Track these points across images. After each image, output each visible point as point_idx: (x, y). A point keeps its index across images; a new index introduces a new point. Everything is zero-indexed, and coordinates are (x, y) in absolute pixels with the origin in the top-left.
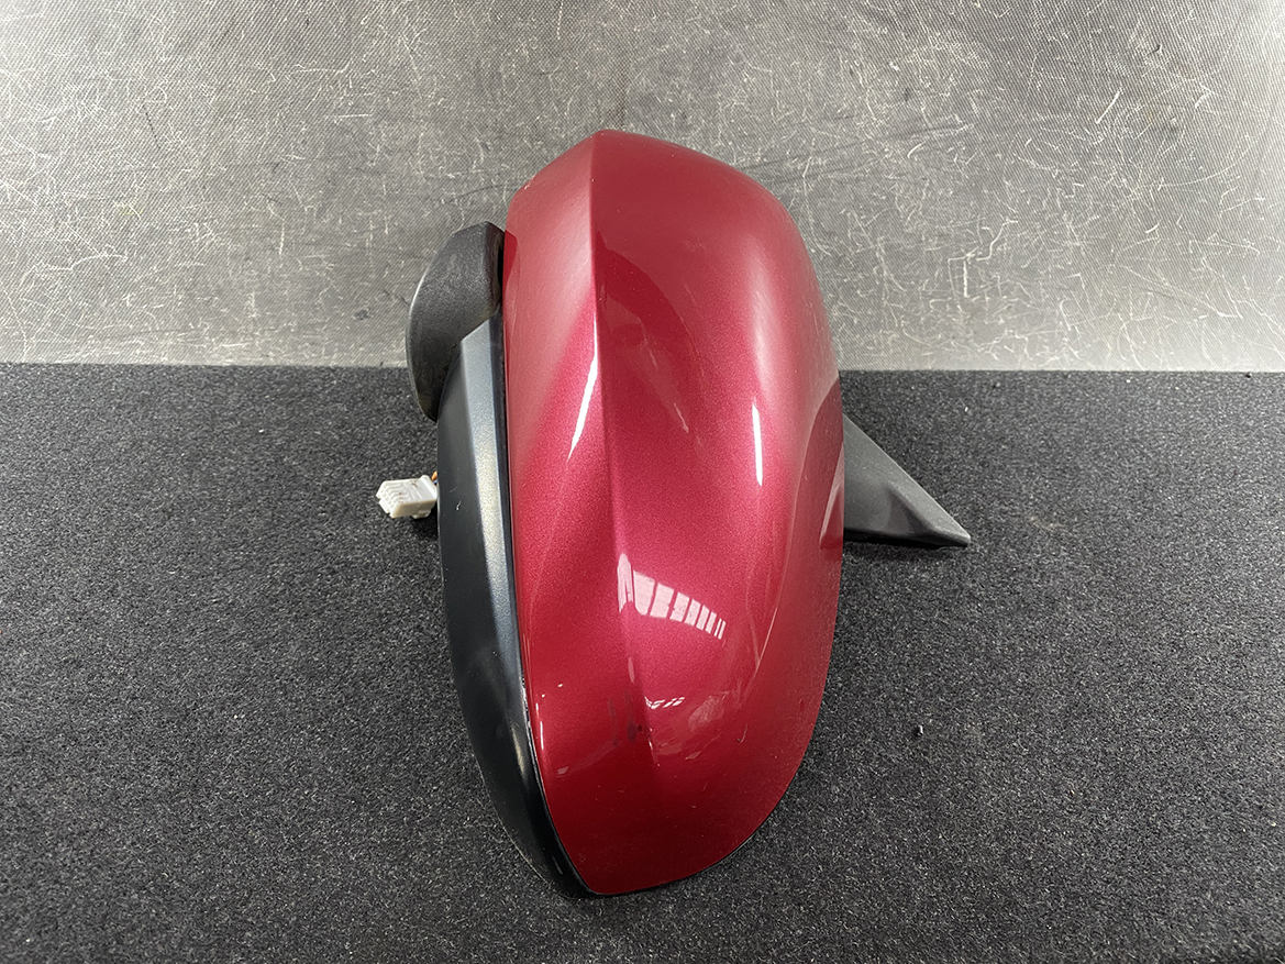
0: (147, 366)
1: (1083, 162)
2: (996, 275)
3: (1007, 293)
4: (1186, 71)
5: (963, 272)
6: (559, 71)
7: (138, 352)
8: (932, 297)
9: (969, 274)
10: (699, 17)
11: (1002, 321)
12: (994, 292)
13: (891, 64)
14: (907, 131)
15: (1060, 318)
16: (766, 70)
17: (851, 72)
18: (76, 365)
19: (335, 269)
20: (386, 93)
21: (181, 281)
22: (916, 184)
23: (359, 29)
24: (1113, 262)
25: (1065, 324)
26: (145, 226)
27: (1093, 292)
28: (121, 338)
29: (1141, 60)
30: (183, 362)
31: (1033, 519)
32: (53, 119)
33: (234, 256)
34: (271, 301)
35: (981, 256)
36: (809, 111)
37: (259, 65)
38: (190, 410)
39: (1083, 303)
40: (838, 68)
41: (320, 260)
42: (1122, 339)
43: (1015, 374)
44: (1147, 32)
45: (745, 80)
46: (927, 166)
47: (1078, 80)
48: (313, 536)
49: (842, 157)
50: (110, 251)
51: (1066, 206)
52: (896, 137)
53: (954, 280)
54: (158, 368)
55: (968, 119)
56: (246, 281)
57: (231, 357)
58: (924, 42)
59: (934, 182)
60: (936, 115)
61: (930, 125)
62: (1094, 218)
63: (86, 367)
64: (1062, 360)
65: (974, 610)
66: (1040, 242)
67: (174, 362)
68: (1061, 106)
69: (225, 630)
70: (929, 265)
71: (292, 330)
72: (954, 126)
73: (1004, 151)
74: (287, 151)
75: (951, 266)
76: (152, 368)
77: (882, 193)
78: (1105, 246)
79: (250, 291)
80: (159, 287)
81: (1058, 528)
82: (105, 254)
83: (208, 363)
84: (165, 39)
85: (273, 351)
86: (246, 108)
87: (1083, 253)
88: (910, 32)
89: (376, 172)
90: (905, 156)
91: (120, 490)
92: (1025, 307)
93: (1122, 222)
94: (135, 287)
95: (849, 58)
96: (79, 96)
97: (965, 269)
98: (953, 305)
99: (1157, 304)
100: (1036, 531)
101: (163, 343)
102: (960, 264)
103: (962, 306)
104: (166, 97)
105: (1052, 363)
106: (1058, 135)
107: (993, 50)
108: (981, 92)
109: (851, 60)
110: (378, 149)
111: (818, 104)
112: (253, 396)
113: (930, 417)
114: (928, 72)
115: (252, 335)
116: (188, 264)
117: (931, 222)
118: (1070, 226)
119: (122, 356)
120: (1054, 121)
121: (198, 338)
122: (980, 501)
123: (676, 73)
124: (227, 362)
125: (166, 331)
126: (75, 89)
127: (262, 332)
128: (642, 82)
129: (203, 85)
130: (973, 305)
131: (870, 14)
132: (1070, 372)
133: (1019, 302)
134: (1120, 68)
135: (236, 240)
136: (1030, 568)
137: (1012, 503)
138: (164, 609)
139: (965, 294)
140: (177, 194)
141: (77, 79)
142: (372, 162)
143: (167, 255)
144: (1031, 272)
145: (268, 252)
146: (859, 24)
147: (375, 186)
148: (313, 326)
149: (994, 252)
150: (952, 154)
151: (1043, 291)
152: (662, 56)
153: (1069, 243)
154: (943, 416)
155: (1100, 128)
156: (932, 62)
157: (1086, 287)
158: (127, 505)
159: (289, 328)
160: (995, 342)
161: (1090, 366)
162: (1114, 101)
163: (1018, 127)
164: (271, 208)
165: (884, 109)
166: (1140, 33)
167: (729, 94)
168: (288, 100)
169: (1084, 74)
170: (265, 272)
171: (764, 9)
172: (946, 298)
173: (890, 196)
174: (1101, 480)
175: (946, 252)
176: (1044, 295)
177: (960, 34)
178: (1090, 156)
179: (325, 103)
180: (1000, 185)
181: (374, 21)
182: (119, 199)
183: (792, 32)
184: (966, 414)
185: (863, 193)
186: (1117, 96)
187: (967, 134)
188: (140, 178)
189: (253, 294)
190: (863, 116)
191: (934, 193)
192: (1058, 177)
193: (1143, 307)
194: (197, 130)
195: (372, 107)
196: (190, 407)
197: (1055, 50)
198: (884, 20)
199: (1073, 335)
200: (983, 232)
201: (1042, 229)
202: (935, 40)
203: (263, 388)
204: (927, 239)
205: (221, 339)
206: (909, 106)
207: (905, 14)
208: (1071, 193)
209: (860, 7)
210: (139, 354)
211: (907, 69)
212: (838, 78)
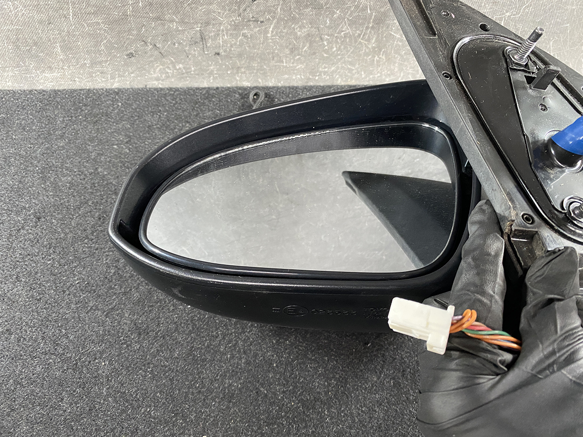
19: (110, 29)
21: (8, 38)
33: (41, 22)
34: (71, 49)
35: (514, 15)
41: (98, 24)
56: (52, 37)
71: (88, 65)
79: (56, 43)
85: (78, 78)
115: (63, 69)
116: (11, 27)
121: (28, 71)
127: (69, 67)
135: (39, 12)
145: (63, 19)
148: (100, 62)
149: (523, 12)
153: (569, 7)
159: (85, 64)
170: (64, 31)
189: (57, 45)
204: (485, 5)
205: (43, 71)
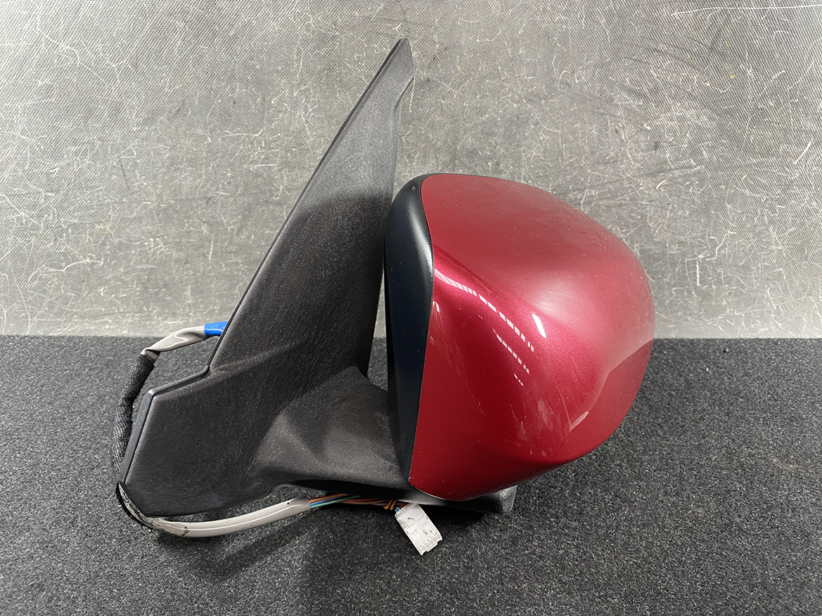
0: (112, 338)
1: (784, 191)
2: (720, 270)
3: (729, 283)
5: (696, 268)
6: (410, 134)
7: (107, 327)
8: (674, 286)
9: (701, 270)
10: (510, 95)
11: (725, 303)
12: (719, 283)
13: (645, 125)
14: (657, 171)
15: (768, 300)
16: (556, 131)
17: (617, 131)
18: (63, 337)
19: (248, 270)
20: (287, 149)
21: (139, 278)
22: (662, 207)
23: (271, 106)
24: (806, 260)
25: (771, 304)
26: (116, 241)
27: (792, 282)
28: (96, 317)
30: (138, 335)
31: (775, 460)
32: (57, 169)
33: (177, 261)
34: (202, 292)
35: (709, 257)
36: (586, 158)
37: (200, 131)
39: (785, 290)
40: (607, 129)
41: (237, 264)
42: (814, 315)
43: (737, 341)
45: (541, 138)
46: (671, 195)
47: (780, 135)
49: (609, 190)
50: (91, 258)
51: (772, 222)
52: (648, 175)
53: (690, 274)
54: (120, 339)
55: (700, 163)
56: (185, 278)
58: (669, 111)
59: (675, 206)
60: (677, 159)
61: (673, 167)
62: (792, 229)
63: (70, 339)
64: (770, 330)
65: (745, 543)
66: (752, 247)
67: (132, 334)
68: (768, 152)
69: (157, 557)
70: (672, 264)
71: (216, 312)
72: (690, 167)
73: (726, 184)
74: (217, 189)
75: (688, 264)
76: (115, 339)
77: (638, 214)
78: (800, 249)
79: (187, 285)
80: (124, 282)
81: (797, 468)
82: (88, 260)
84: (137, 115)
86: (189, 161)
87: (784, 254)
88: (659, 103)
89: (279, 204)
90: (655, 188)
91: (86, 436)
92: (742, 292)
93: (813, 232)
94: (107, 283)
95: (615, 121)
96: (76, 153)
97: (697, 266)
98: (689, 292)
100: (780, 471)
101: (124, 321)
102: (694, 262)
103: (696, 292)
104: (135, 153)
105: (764, 331)
106: (766, 172)
107: (718, 115)
108: (710, 143)
109: (617, 122)
110: (281, 188)
111: (593, 153)
112: (186, 361)
113: (681, 376)
114: (672, 130)
115: (188, 315)
116: (144, 266)
117: (673, 234)
118: (774, 235)
119: (96, 330)
120: (763, 163)
121: (149, 317)
122: (732, 446)
123: (493, 134)
125: (127, 312)
126: (73, 149)
127: (195, 313)
128: (469, 141)
129: (161, 146)
130: (703, 291)
131: (630, 91)
132: (779, 339)
133: (737, 289)
134: (810, 125)
135: (178, 250)
136: (782, 504)
137: (756, 447)
138: (111, 538)
139: (698, 284)
140: (140, 219)
141: (75, 143)
142: (277, 196)
143: (130, 261)
144: (746, 268)
145: (201, 258)
146: (624, 99)
147: (278, 213)
149: (718, 254)
150: (688, 187)
151: (755, 281)
152: (483, 122)
154: (691, 375)
155: (796, 167)
156: (674, 124)
157: (787, 278)
158: (90, 448)
159: (214, 310)
160: (720, 317)
161: (790, 335)
162: (807, 149)
163: (736, 167)
164: (204, 228)
165: (640, 156)
167: (530, 148)
168: (220, 155)
169: (785, 130)
170: (199, 271)
171: (555, 89)
172: (684, 286)
173: (644, 216)
175: (684, 255)
176: (756, 284)
177: (696, 104)
178: (789, 187)
179: (244, 157)
180: (724, 208)
181: (281, 101)
182: (99, 223)
183: (575, 104)
184: (707, 373)
185: (625, 214)
186: (809, 145)
187: (699, 172)
188: (114, 209)
189: (189, 287)
190: (625, 161)
191: (675, 214)
192: (765, 201)
194: (155, 176)
195: (278, 159)
197: (764, 114)
198: (640, 95)
199: (778, 312)
200: (710, 240)
201: (754, 238)
202: (677, 109)
203: (194, 355)
204: (670, 246)
205: (165, 319)
206: (658, 154)
207: (655, 91)
208: (775, 212)
209: (623, 87)
210: (108, 329)
211: (656, 128)
212: (607, 135)
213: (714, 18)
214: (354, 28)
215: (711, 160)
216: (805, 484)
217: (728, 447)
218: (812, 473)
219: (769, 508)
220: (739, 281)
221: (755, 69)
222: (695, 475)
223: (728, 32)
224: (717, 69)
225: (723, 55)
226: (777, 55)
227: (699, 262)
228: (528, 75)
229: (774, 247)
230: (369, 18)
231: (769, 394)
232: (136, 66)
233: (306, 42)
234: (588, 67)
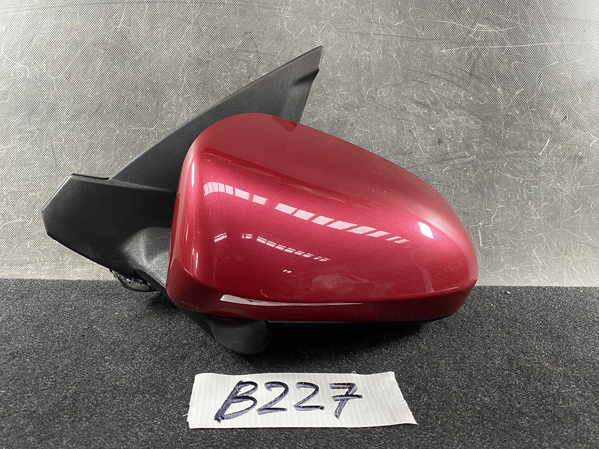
0: (31, 280)
1: (535, 175)
2: (496, 235)
3: (504, 245)
4: (582, 128)
5: (478, 233)
7: (29, 272)
9: (482, 234)
10: (332, 105)
11: (503, 259)
12: (496, 244)
13: (430, 127)
14: (443, 159)
15: (535, 258)
16: (366, 130)
17: (410, 131)
22: (448, 186)
23: (163, 109)
24: (559, 227)
25: (538, 261)
26: (44, 205)
27: (551, 244)
28: (21, 265)
29: (558, 124)
30: (52, 278)
31: (547, 365)
32: (5, 151)
36: (389, 150)
37: (111, 125)
38: (48, 301)
39: (547, 250)
40: (403, 129)
42: (571, 270)
44: (559, 109)
45: (356, 135)
46: (454, 177)
47: (527, 134)
48: (98, 370)
50: (23, 218)
51: (530, 198)
52: (435, 162)
53: (474, 237)
54: (37, 280)
55: (473, 154)
57: (80, 276)
58: (446, 116)
59: (458, 185)
60: (456, 151)
61: (453, 157)
62: (545, 204)
64: (540, 281)
66: (518, 217)
67: (48, 278)
68: (520, 147)
72: (466, 157)
73: (493, 169)
75: (472, 230)
76: (34, 280)
78: (554, 219)
81: (565, 370)
82: (21, 220)
83: (66, 279)
84: (66, 114)
86: (102, 147)
87: (543, 223)
88: (439, 111)
90: (441, 172)
92: (515, 251)
93: (561, 206)
94: (33, 237)
95: (408, 124)
96: (20, 140)
97: (479, 231)
99: (588, 251)
100: (551, 372)
101: (43, 268)
102: (476, 228)
103: (480, 252)
104: (63, 140)
105: (535, 283)
106: (520, 161)
107: (481, 120)
108: (478, 140)
109: (410, 125)
111: (394, 146)
113: (472, 308)
114: (449, 130)
115: (92, 264)
117: (458, 206)
118: (533, 208)
119: (20, 275)
120: (517, 154)
121: (63, 266)
122: (512, 354)
124: (76, 278)
126: (18, 136)
129: (83, 135)
130: (486, 251)
131: (418, 103)
132: (546, 287)
133: (510, 250)
134: (547, 127)
136: (554, 394)
137: (531, 356)
139: (481, 245)
141: (20, 132)
144: (515, 232)
146: (414, 108)
149: (494, 222)
150: (466, 171)
151: (523, 243)
154: (479, 308)
155: (541, 157)
156: (451, 126)
157: (547, 241)
160: (500, 271)
161: (555, 284)
162: (547, 144)
163: (498, 158)
165: (428, 148)
166: (556, 110)
168: (124, 143)
169: (529, 130)
171: (364, 101)
174: (583, 343)
175: (468, 222)
176: (524, 245)
177: (465, 112)
178: (538, 172)
179: (142, 144)
180: (493, 187)
181: (169, 106)
182: (32, 191)
183: (379, 112)
184: (492, 307)
186: (548, 141)
187: (472, 161)
188: (44, 181)
190: (418, 153)
191: (458, 191)
192: (523, 183)
193: (580, 252)
194: (77, 157)
196: (48, 300)
198: (425, 106)
199: (544, 268)
200: (486, 211)
201: (518, 210)
202: (452, 116)
206: (441, 147)
207: (435, 103)
208: (531, 191)
209: (412, 100)
210: (30, 274)
211: (438, 129)
212: (404, 134)
213: (470, 54)
214: (221, 56)
215: (480, 151)
216: (572, 380)
217: (509, 355)
218: (578, 374)
219: (544, 398)
220: (511, 243)
221: (503, 88)
222: (482, 374)
223: (480, 63)
224: (476, 87)
225: (479, 79)
226: (516, 78)
227: (480, 228)
228: (344, 91)
229: (534, 217)
230: (232, 49)
231: (540, 320)
232: (68, 79)
233: (189, 64)
234: (386, 86)
